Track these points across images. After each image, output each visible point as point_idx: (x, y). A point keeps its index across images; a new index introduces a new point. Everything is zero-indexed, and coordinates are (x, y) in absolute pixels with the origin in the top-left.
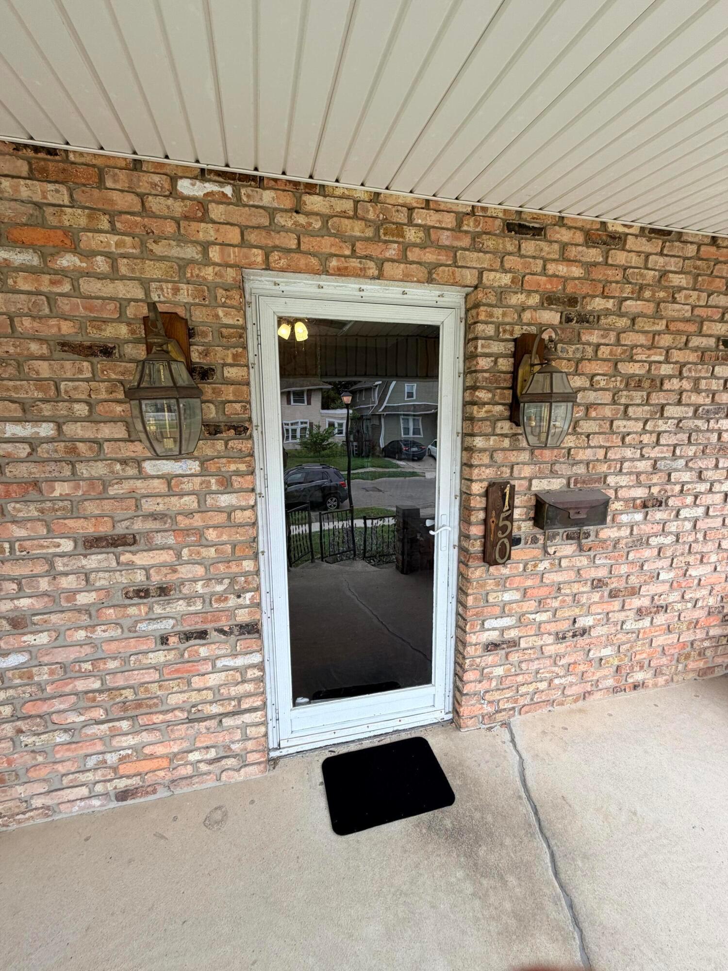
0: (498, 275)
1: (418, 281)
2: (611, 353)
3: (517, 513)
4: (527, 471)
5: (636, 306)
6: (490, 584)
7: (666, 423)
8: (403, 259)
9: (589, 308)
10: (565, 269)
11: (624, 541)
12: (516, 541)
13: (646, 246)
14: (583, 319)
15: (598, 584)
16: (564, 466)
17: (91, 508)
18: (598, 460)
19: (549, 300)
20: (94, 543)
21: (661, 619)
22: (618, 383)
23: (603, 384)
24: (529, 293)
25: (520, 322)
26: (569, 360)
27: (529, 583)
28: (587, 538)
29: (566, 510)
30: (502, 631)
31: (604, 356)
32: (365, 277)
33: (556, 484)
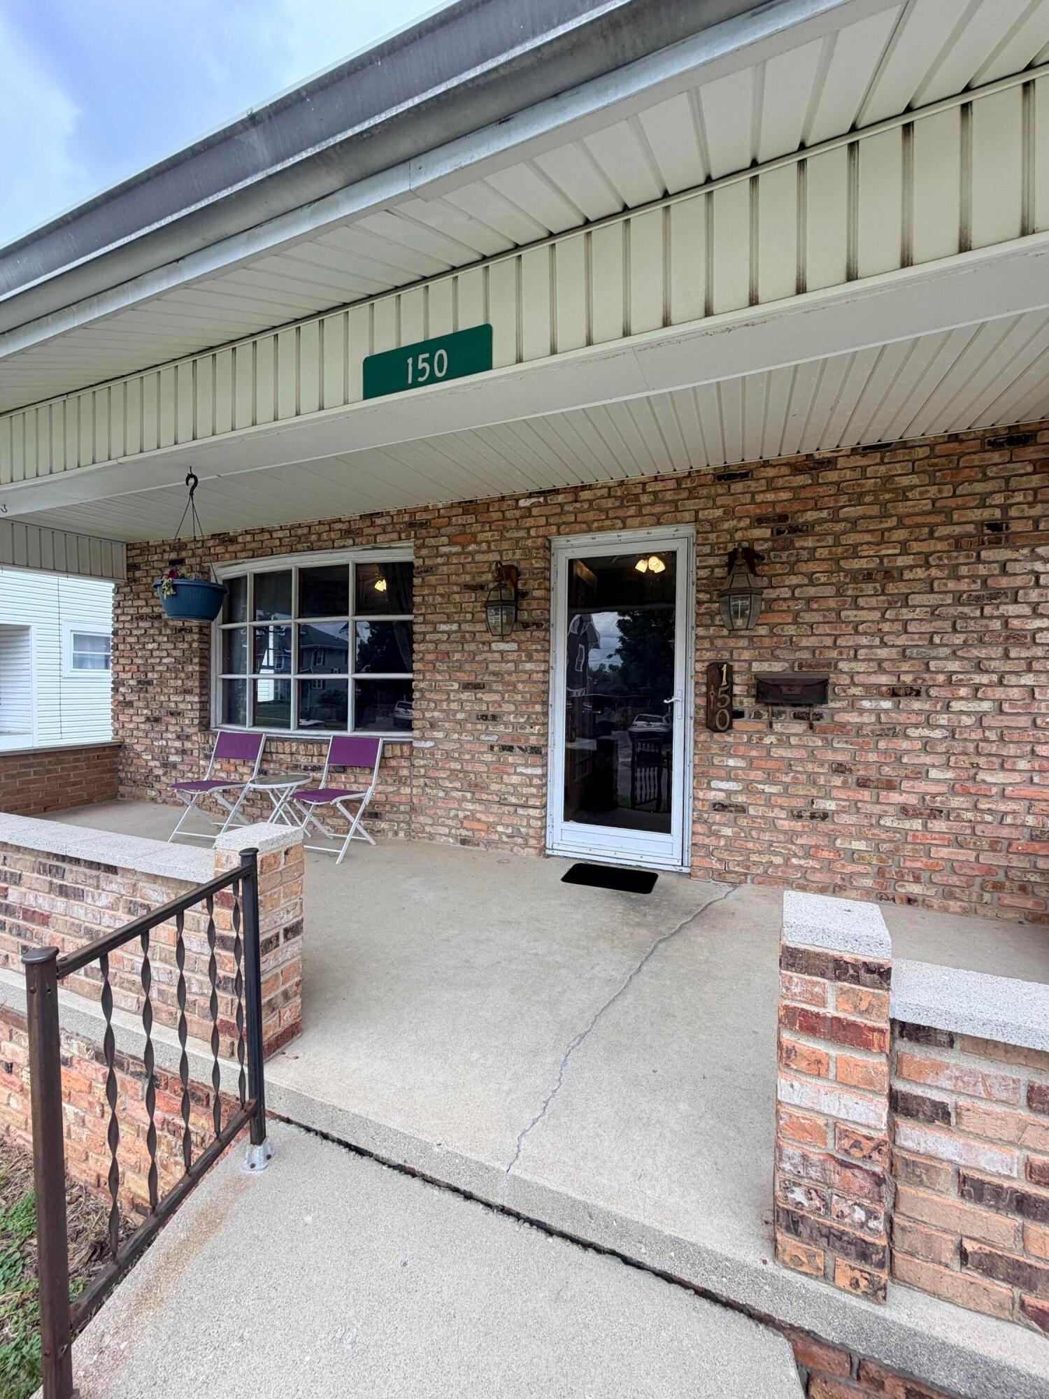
0: (711, 511)
1: (651, 525)
2: (830, 552)
3: (737, 690)
4: (746, 655)
5: (856, 511)
6: (715, 748)
7: (914, 611)
8: (639, 514)
9: (801, 520)
10: (773, 496)
11: (869, 728)
12: (740, 715)
13: (859, 461)
14: (795, 530)
15: (840, 769)
16: (785, 652)
17: (467, 667)
18: (825, 647)
19: (760, 521)
20: (467, 686)
21: (939, 825)
22: (842, 579)
23: (823, 580)
24: (740, 518)
25: (732, 540)
26: (782, 563)
27: (754, 753)
28: (818, 720)
29: (777, 686)
30: (729, 793)
31: (823, 557)
32: (615, 529)
33: (777, 667)
